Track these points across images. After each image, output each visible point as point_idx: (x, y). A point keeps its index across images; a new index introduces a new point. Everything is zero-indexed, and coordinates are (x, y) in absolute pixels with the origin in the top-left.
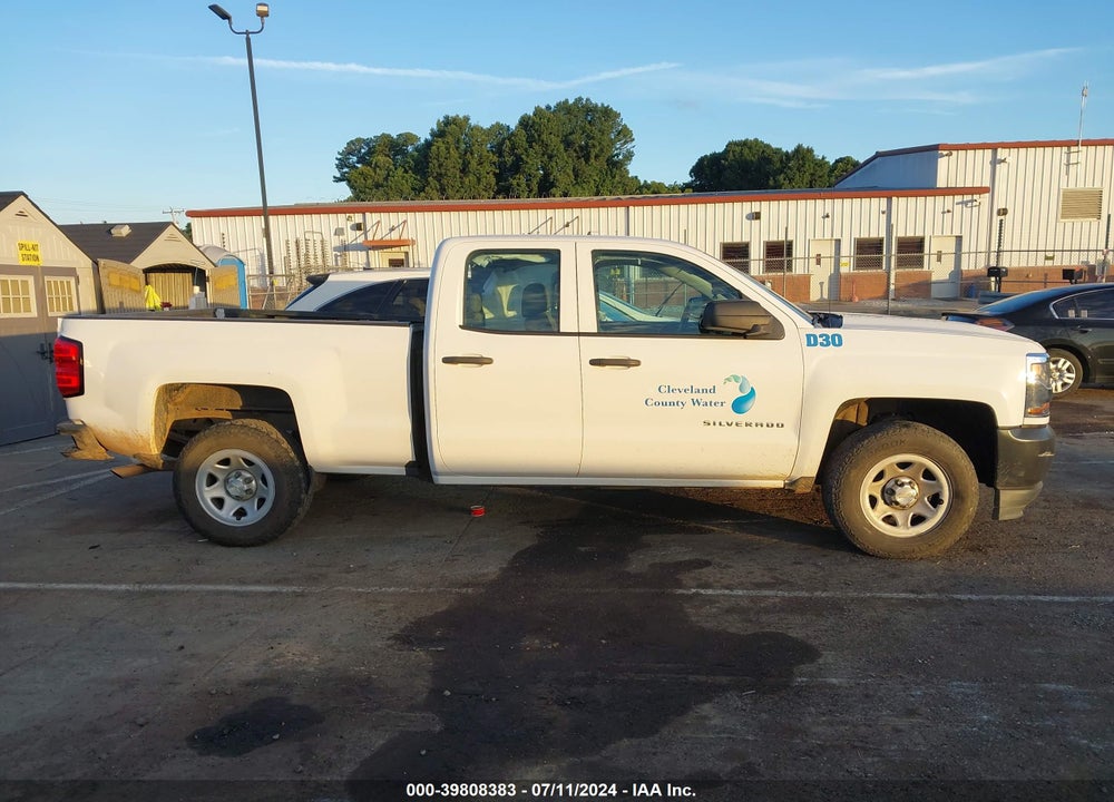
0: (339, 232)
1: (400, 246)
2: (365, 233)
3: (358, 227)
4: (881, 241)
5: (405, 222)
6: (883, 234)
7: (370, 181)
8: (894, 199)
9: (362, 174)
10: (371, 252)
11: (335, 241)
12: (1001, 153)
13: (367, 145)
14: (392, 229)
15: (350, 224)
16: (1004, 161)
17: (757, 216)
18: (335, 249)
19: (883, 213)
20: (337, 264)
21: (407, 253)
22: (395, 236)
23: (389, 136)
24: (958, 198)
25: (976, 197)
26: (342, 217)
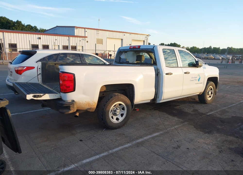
4: (68, 46)
6: (68, 45)
8: (70, 37)
12: (86, 30)
16: (87, 31)
17: (40, 38)
19: (68, 40)
24: (82, 38)
25: (85, 38)
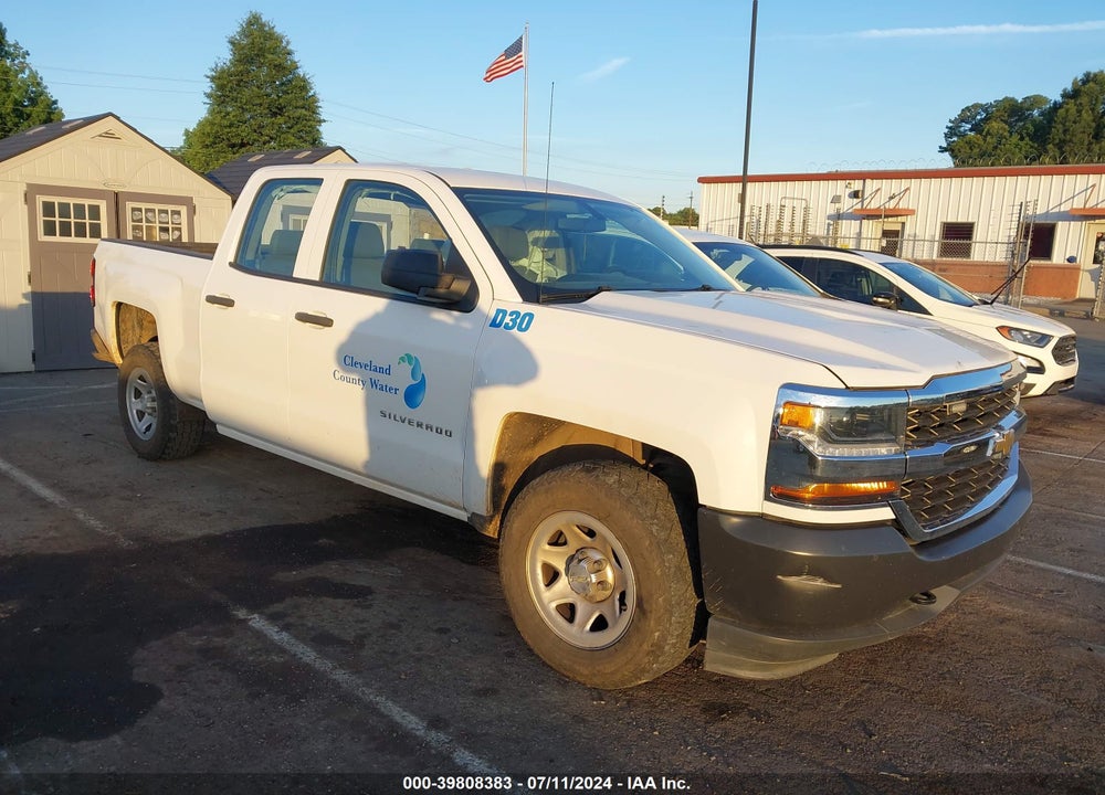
0: (836, 199)
1: (897, 216)
2: (862, 201)
3: (855, 195)
5: (908, 189)
7: (976, 150)
9: (968, 143)
10: (865, 222)
11: (831, 210)
13: (986, 110)
14: (891, 198)
15: (848, 191)
18: (829, 217)
20: (828, 233)
21: (903, 224)
22: (892, 205)
23: (1013, 99)
26: (841, 184)
